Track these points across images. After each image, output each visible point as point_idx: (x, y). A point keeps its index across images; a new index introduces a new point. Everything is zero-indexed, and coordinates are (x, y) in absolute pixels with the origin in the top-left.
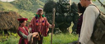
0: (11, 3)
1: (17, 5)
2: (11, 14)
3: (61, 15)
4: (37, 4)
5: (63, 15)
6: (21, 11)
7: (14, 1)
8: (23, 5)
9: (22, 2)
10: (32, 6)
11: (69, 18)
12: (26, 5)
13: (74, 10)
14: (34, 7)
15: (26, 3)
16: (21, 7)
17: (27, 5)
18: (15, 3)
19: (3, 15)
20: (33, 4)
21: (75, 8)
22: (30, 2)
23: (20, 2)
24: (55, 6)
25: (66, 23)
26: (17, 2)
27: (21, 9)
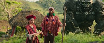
0: (37, 2)
1: (42, 4)
2: (33, 13)
3: (81, 14)
4: (61, 3)
5: (83, 14)
6: (45, 10)
7: (39, 1)
8: (47, 4)
9: (46, 1)
10: (56, 5)
11: (90, 17)
12: (50, 4)
13: (96, 9)
14: (58, 5)
15: (50, 2)
16: (46, 6)
17: (52, 4)
18: (41, 3)
19: (26, 13)
20: (56, 3)
21: (98, 7)
22: (54, 2)
23: (45, 1)
24: (75, 5)
25: (86, 22)
26: (42, 1)
27: (46, 8)
